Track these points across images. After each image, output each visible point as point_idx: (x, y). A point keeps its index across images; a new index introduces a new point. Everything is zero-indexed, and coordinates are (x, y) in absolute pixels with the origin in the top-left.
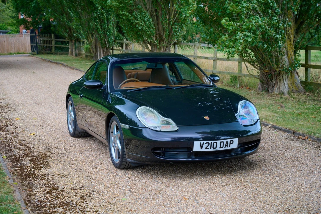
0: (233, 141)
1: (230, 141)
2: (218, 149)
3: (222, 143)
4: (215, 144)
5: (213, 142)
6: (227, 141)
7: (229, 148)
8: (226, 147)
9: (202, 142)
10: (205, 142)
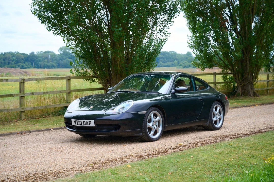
0: (90, 121)
1: (89, 121)
3: (84, 122)
4: (80, 122)
6: (87, 121)
7: (89, 126)
8: (87, 125)
9: (75, 120)
10: (76, 120)
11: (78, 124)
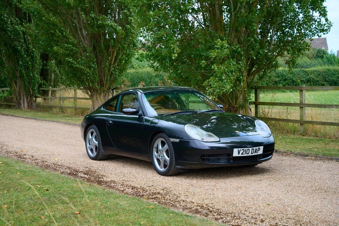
1: (258, 148)
2: (250, 154)
3: (253, 150)
4: (248, 150)
5: (247, 149)
6: (256, 149)
7: (257, 154)
9: (239, 149)
10: (242, 149)
11: (244, 154)
